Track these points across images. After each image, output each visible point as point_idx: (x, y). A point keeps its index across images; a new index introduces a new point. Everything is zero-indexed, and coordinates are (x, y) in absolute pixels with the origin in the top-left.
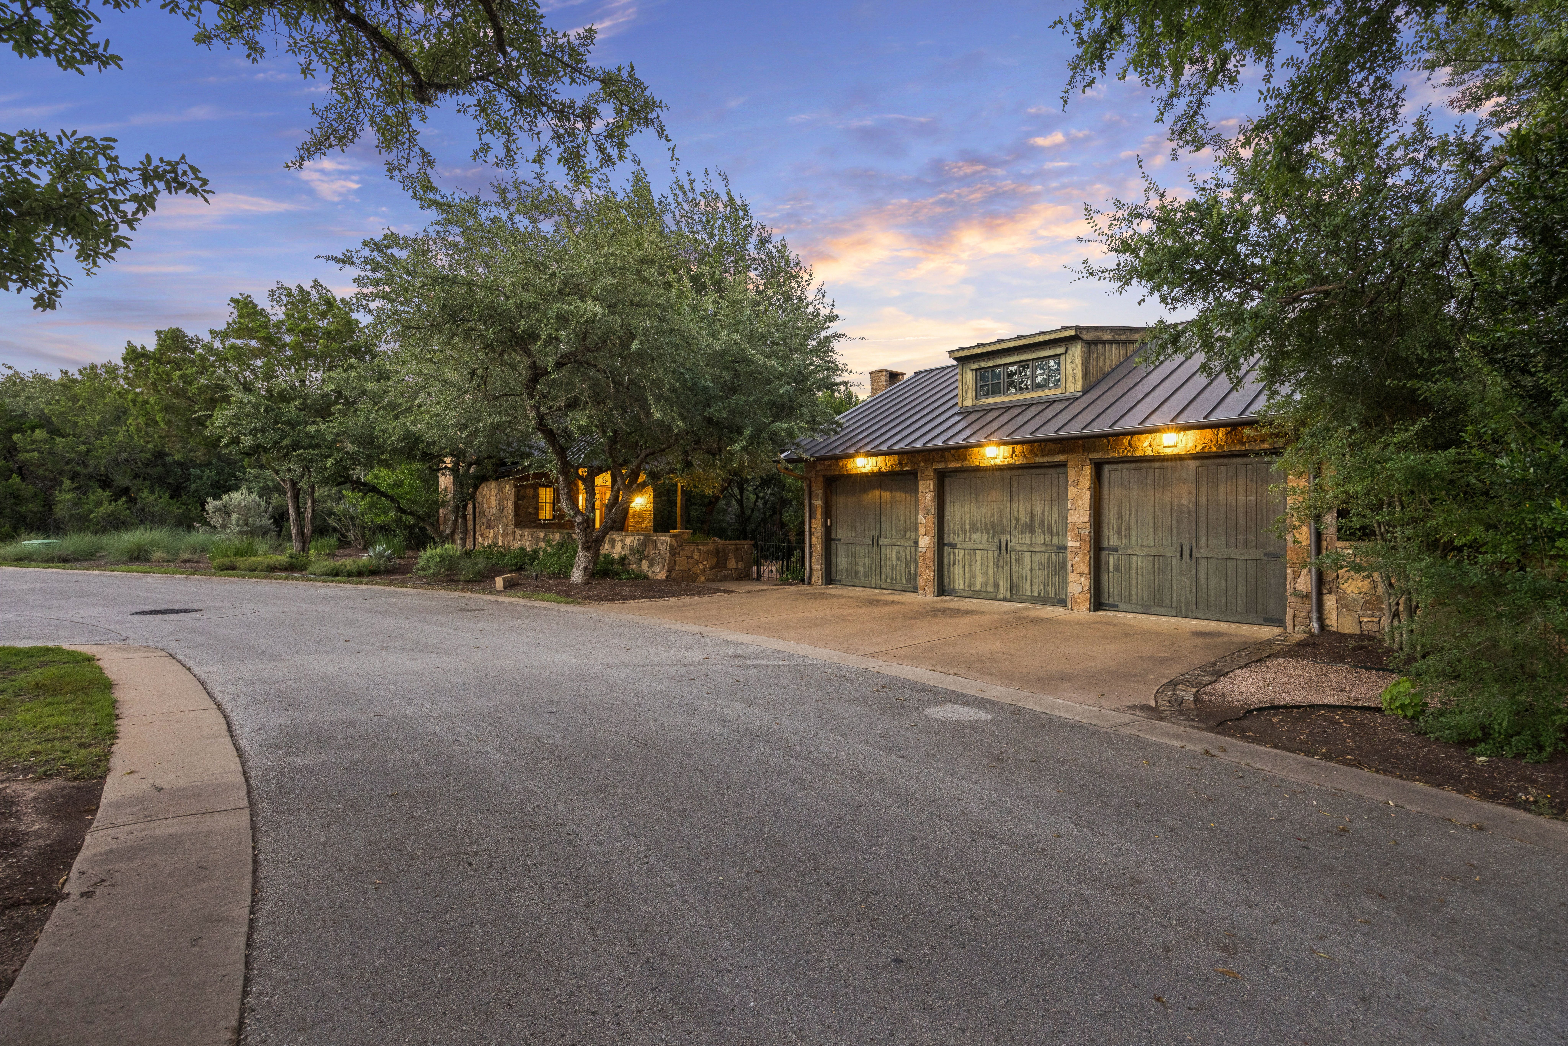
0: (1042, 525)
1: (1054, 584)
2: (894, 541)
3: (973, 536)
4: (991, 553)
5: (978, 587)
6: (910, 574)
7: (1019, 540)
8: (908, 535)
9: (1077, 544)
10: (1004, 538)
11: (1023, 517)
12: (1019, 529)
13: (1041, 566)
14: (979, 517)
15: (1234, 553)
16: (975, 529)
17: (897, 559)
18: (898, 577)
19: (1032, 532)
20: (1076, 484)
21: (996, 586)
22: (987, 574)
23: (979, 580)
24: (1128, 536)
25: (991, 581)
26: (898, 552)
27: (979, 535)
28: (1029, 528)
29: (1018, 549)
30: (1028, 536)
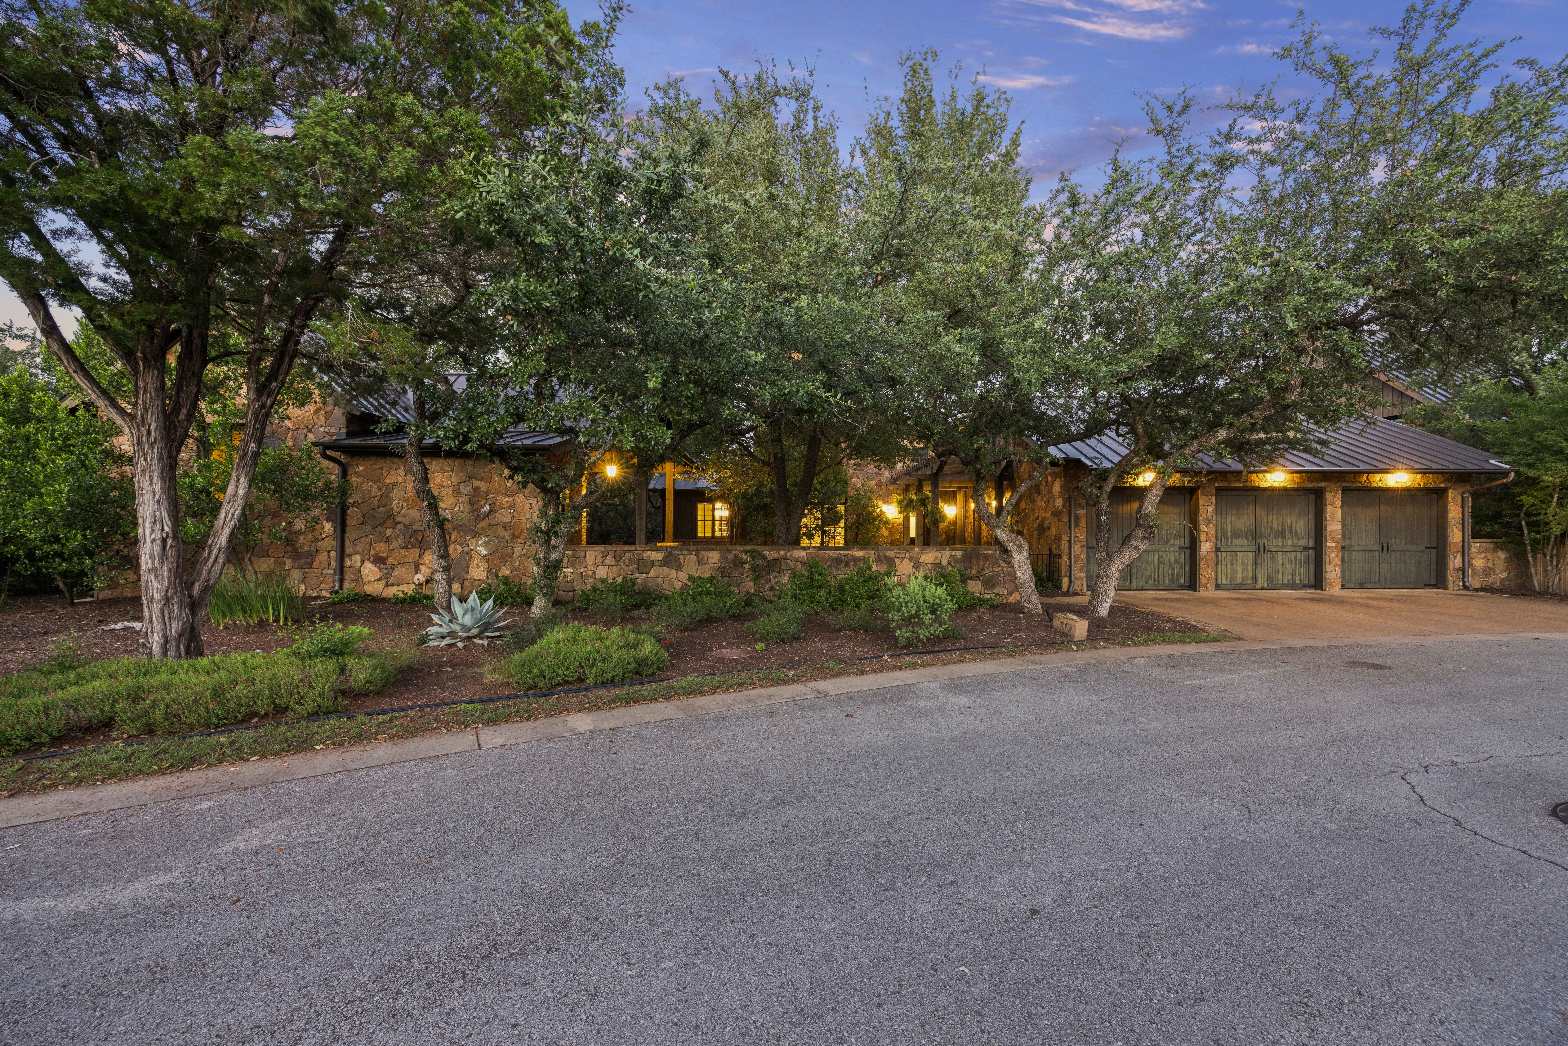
0: (1291, 531)
1: (1300, 574)
2: (1158, 547)
3: (1235, 541)
4: (1250, 554)
5: (1239, 581)
6: (1173, 574)
7: (1273, 543)
8: (1171, 542)
9: (1334, 545)
10: (1261, 542)
11: (1276, 526)
12: (1273, 534)
13: (1290, 562)
14: (1239, 526)
15: (1411, 547)
16: (1235, 535)
17: (1160, 562)
18: (1161, 578)
19: (1284, 537)
20: (1332, 504)
21: (1255, 579)
22: (1246, 570)
23: (1240, 575)
24: (1350, 538)
25: (1250, 574)
26: (1160, 557)
27: (1239, 540)
28: (1281, 534)
29: (1273, 549)
30: (1280, 540)
